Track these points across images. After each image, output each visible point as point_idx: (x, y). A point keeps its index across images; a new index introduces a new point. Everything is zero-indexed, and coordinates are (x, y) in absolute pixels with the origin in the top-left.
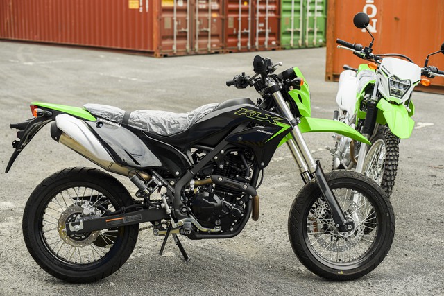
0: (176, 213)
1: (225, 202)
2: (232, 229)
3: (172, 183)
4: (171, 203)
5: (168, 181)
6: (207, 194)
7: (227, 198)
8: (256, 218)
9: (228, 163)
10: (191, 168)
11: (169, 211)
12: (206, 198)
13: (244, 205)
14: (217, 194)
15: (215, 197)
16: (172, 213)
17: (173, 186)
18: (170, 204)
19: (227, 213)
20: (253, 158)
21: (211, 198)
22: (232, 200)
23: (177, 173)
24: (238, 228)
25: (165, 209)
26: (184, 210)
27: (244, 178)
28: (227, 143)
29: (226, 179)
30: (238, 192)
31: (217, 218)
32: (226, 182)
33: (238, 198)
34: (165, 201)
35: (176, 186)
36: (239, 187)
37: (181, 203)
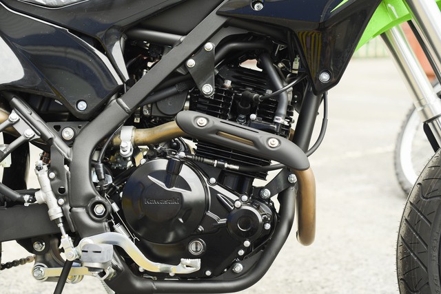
0: (75, 217)
1: (217, 188)
2: (239, 268)
3: (68, 133)
4: (62, 191)
5: (58, 128)
6: (162, 164)
7: (223, 177)
8: (306, 234)
9: (228, 83)
10: (120, 92)
11: (55, 212)
12: (157, 174)
13: (275, 199)
14: (195, 166)
15: (186, 173)
16: (64, 218)
17: (70, 143)
18: (59, 193)
19: (223, 221)
20: (296, 65)
21: (171, 175)
22: (240, 185)
23: (82, 106)
24: (257, 265)
25: (45, 207)
26: (99, 210)
27: (272, 121)
28: (222, 21)
29: (216, 122)
30: (256, 161)
31: (195, 236)
32: (217, 131)
33: (257, 183)
34: (47, 183)
35: (77, 141)
36: (255, 142)
37: (90, 189)
